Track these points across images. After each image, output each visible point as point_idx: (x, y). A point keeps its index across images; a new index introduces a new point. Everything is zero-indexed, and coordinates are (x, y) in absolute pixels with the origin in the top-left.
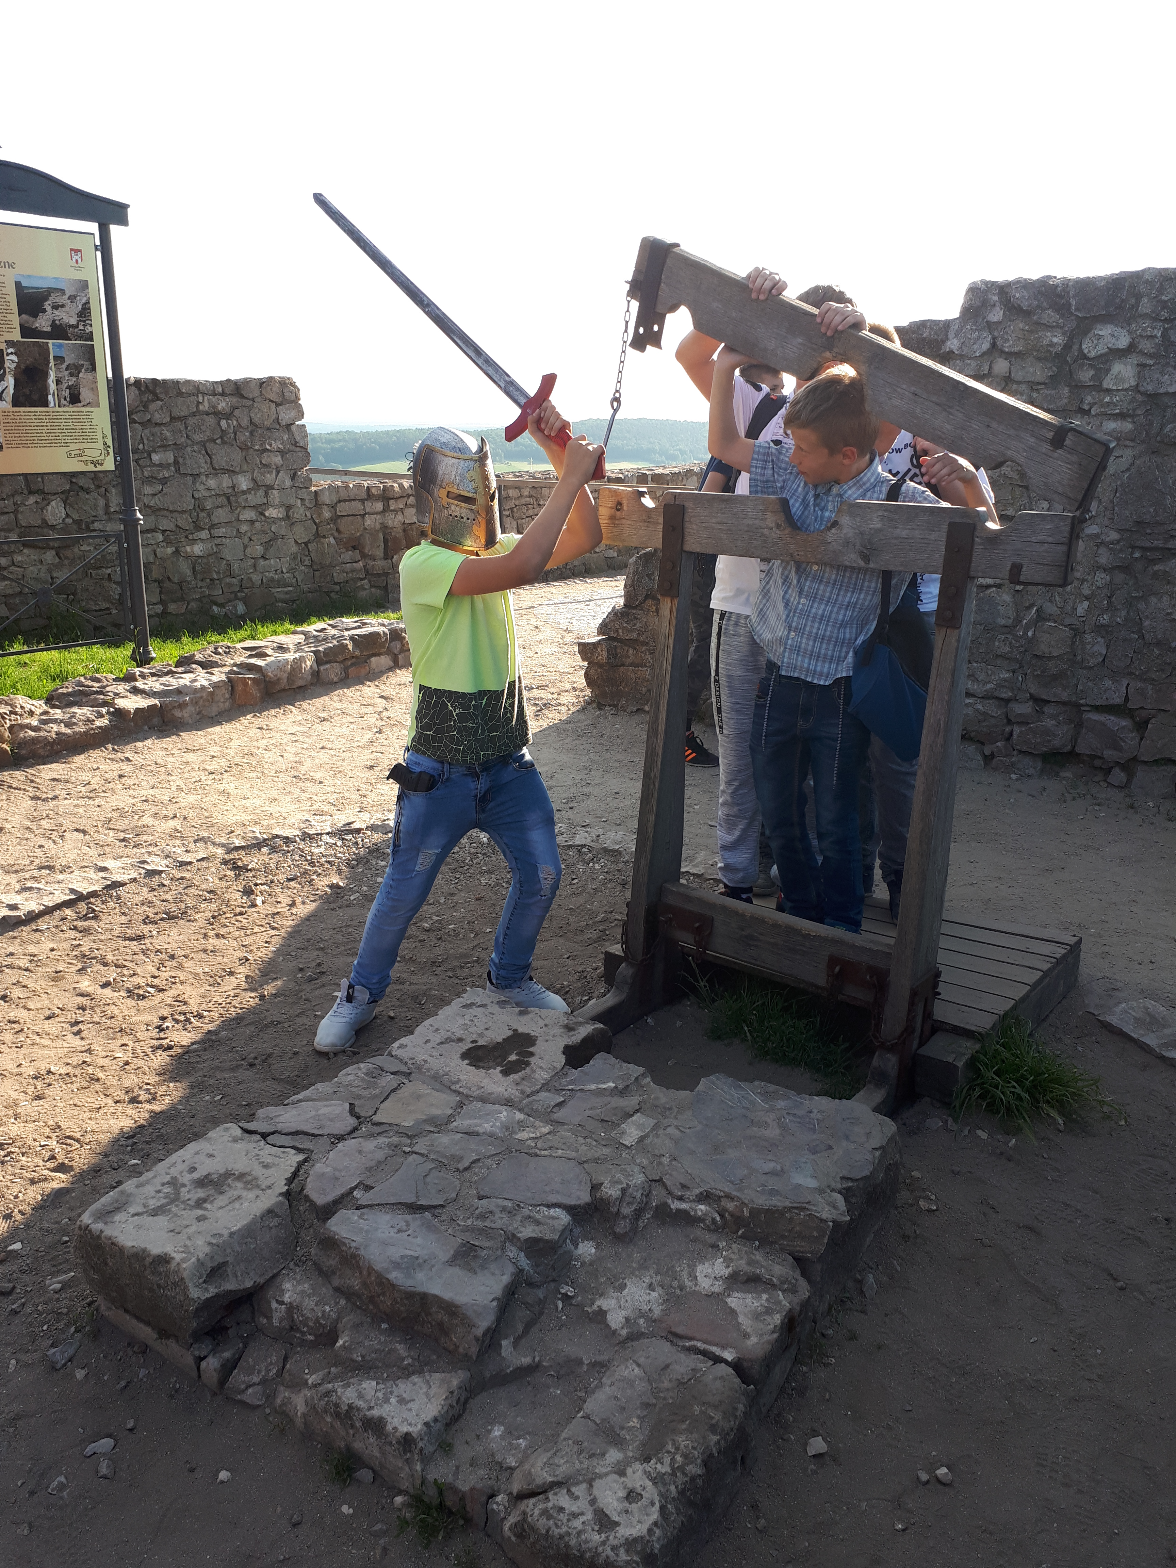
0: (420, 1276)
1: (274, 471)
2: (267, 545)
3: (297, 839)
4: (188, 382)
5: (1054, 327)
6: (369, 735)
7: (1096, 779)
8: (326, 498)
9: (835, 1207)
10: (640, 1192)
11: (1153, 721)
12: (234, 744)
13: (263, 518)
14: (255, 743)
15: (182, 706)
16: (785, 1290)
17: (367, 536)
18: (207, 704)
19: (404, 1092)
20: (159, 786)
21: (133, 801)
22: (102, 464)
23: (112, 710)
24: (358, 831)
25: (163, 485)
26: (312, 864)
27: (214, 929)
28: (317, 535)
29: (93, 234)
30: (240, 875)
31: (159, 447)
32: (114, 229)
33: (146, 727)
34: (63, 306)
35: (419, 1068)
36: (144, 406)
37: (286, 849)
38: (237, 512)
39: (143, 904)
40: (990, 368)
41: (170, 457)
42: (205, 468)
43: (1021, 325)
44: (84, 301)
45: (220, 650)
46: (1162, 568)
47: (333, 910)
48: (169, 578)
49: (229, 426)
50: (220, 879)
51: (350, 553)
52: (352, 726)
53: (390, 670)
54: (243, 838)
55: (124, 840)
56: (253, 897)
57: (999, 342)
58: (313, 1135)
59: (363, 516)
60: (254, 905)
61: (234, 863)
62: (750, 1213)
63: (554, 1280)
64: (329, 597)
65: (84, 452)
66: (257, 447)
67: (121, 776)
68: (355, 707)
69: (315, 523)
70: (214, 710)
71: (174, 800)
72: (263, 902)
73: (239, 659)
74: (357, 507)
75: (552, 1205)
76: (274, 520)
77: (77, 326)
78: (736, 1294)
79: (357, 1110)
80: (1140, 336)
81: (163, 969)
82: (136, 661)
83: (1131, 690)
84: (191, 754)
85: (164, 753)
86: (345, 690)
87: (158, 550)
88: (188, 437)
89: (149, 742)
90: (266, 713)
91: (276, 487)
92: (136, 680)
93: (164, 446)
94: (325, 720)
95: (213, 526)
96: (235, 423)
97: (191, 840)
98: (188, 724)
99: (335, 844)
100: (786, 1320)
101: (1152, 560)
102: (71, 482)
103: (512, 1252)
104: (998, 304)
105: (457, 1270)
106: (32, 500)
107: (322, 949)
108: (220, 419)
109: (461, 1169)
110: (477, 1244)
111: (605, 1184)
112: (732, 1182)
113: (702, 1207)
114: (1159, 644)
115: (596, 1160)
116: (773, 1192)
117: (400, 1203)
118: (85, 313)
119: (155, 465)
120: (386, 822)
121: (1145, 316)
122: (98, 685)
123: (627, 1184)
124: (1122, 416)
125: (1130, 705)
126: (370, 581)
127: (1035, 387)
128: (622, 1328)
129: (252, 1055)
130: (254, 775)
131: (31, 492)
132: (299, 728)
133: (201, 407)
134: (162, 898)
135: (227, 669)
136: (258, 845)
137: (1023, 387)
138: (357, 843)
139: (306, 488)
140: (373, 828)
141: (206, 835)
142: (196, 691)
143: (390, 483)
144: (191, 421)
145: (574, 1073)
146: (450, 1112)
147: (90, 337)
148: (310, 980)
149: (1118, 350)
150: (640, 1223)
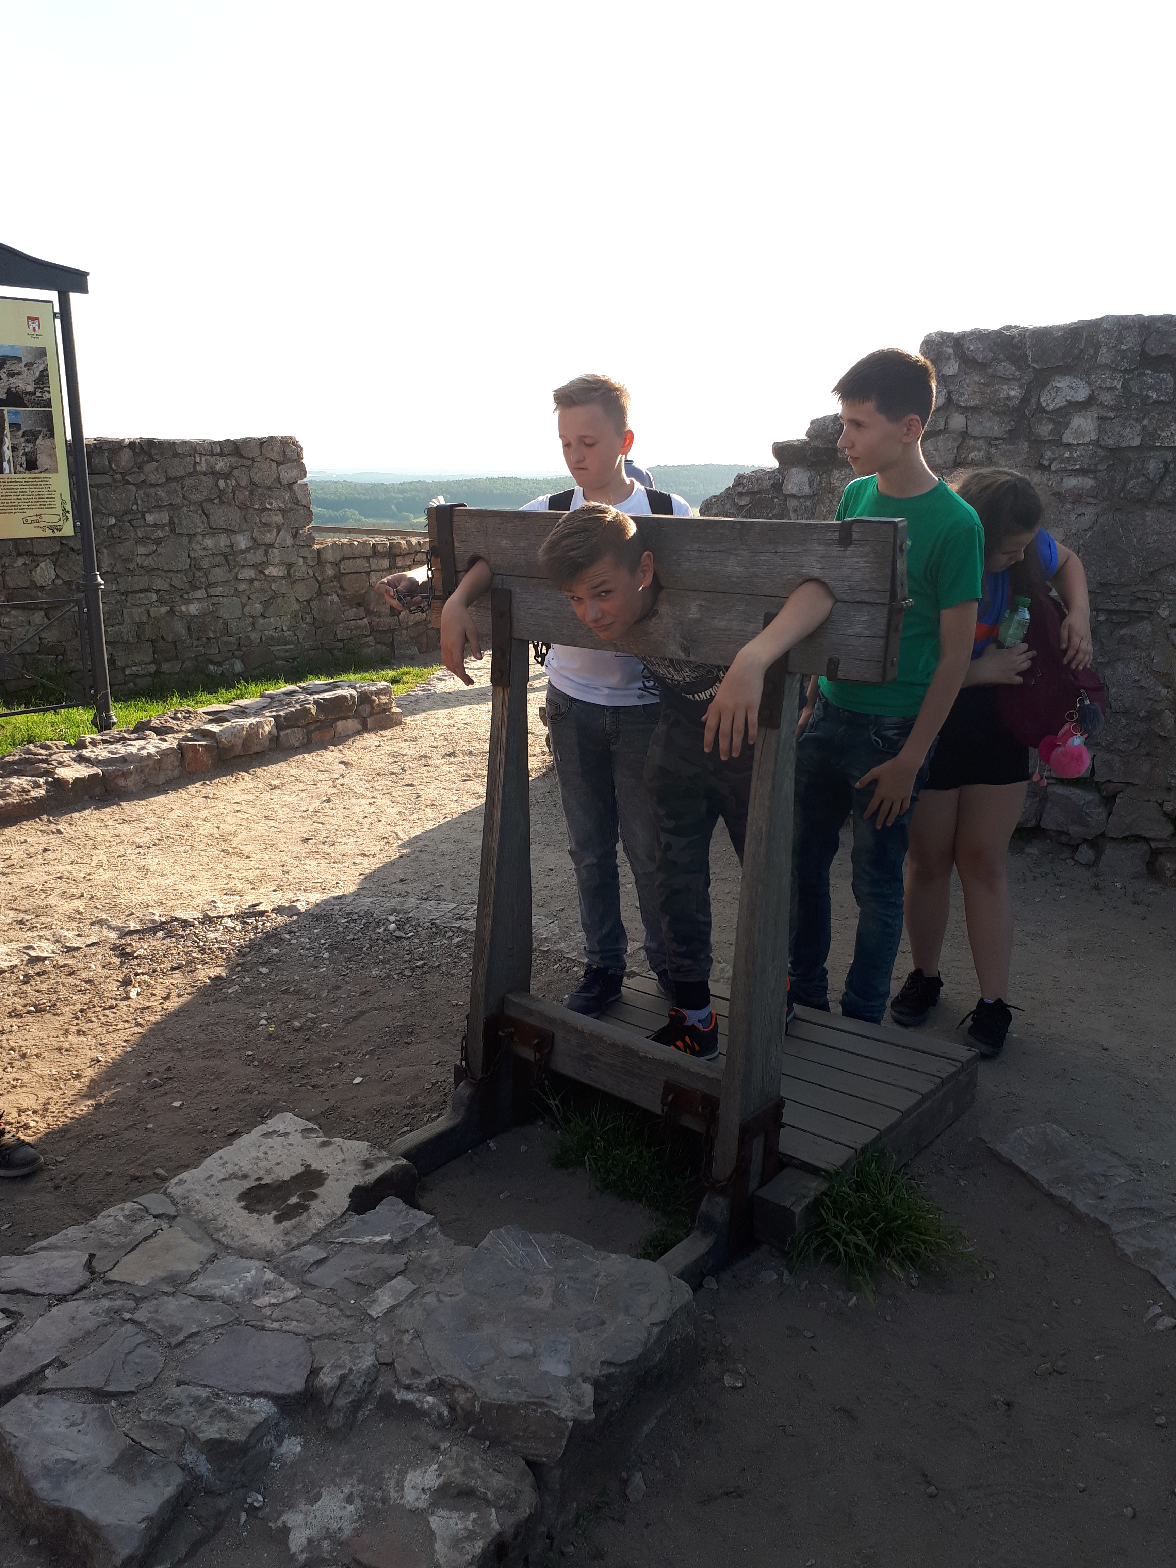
0: (71, 1487)
1: (275, 530)
2: (267, 603)
3: (196, 922)
4: (185, 443)
5: (1009, 380)
6: (316, 804)
7: (1063, 856)
8: (329, 556)
9: (580, 1403)
10: (362, 1379)
11: (1121, 795)
12: (173, 815)
13: (262, 576)
14: (196, 814)
15: (126, 775)
16: (501, 1508)
17: (372, 592)
18: (154, 772)
19: (155, 1242)
20: (79, 861)
21: (46, 878)
22: (60, 530)
23: (50, 779)
24: (262, 913)
25: (157, 545)
26: (202, 951)
27: (77, 1024)
28: (320, 593)
29: (52, 302)
30: (125, 962)
31: (154, 507)
32: (74, 297)
33: (87, 797)
34: (19, 373)
35: (188, 1210)
36: (139, 468)
37: (181, 933)
38: (236, 571)
39: (15, 995)
40: (946, 424)
41: (165, 517)
42: (201, 528)
43: (976, 379)
44: (41, 368)
45: (179, 715)
46: (1128, 632)
47: (207, 1004)
48: (162, 637)
49: (227, 486)
50: (104, 967)
51: (354, 610)
52: (301, 795)
53: (359, 733)
54: (141, 921)
55: (21, 922)
56: (129, 988)
57: (955, 397)
58: (33, 1295)
59: (368, 573)
60: (128, 998)
61: (123, 949)
62: (481, 1408)
63: (244, 1486)
64: (333, 654)
65: (41, 518)
66: (257, 507)
67: (45, 850)
68: (312, 773)
69: (318, 581)
70: (161, 779)
71: (88, 877)
72: (138, 994)
73: (196, 724)
74: (361, 564)
75: (258, 1394)
76: (275, 579)
77: (34, 393)
78: (441, 1512)
79: (94, 1263)
80: (1100, 387)
81: (9, 1070)
82: (96, 726)
83: (1097, 763)
84: (126, 825)
85: (99, 824)
86: (306, 756)
87: (152, 610)
88: (184, 496)
89: (87, 812)
90: (216, 781)
91: (276, 545)
92: (86, 748)
93: (159, 507)
94: (276, 787)
95: (210, 585)
96: (234, 482)
97: (88, 922)
98: (132, 793)
99: (234, 928)
100: (492, 1547)
101: (1119, 623)
102: (62, 544)
103: (190, 1456)
104: (953, 357)
105: (114, 1480)
106: (20, 562)
107: (179, 1050)
108: (218, 479)
109: (173, 1344)
110: (148, 1446)
111: (325, 1369)
112: (470, 1368)
113: (430, 1399)
114: (1126, 712)
115: (331, 1336)
116: (512, 1383)
117: (86, 1389)
118: (43, 380)
119: (149, 526)
120: (294, 904)
121: (1106, 366)
122: (47, 752)
123: (351, 1369)
124: (1083, 472)
125: (1096, 778)
126: (375, 638)
127: (993, 443)
128: (302, 1551)
129: (62, 1175)
130: (182, 849)
131: (19, 554)
132: (246, 797)
133: (198, 468)
134: (37, 988)
135: (181, 735)
136: (153, 929)
137: (981, 442)
138: (256, 927)
139: (308, 546)
140: (278, 910)
141: (104, 916)
142: (142, 759)
143: (397, 539)
144: (189, 481)
145: (355, 1219)
146: (196, 1267)
147: (48, 403)
148: (155, 1086)
149: (1077, 403)
150: (360, 1416)
